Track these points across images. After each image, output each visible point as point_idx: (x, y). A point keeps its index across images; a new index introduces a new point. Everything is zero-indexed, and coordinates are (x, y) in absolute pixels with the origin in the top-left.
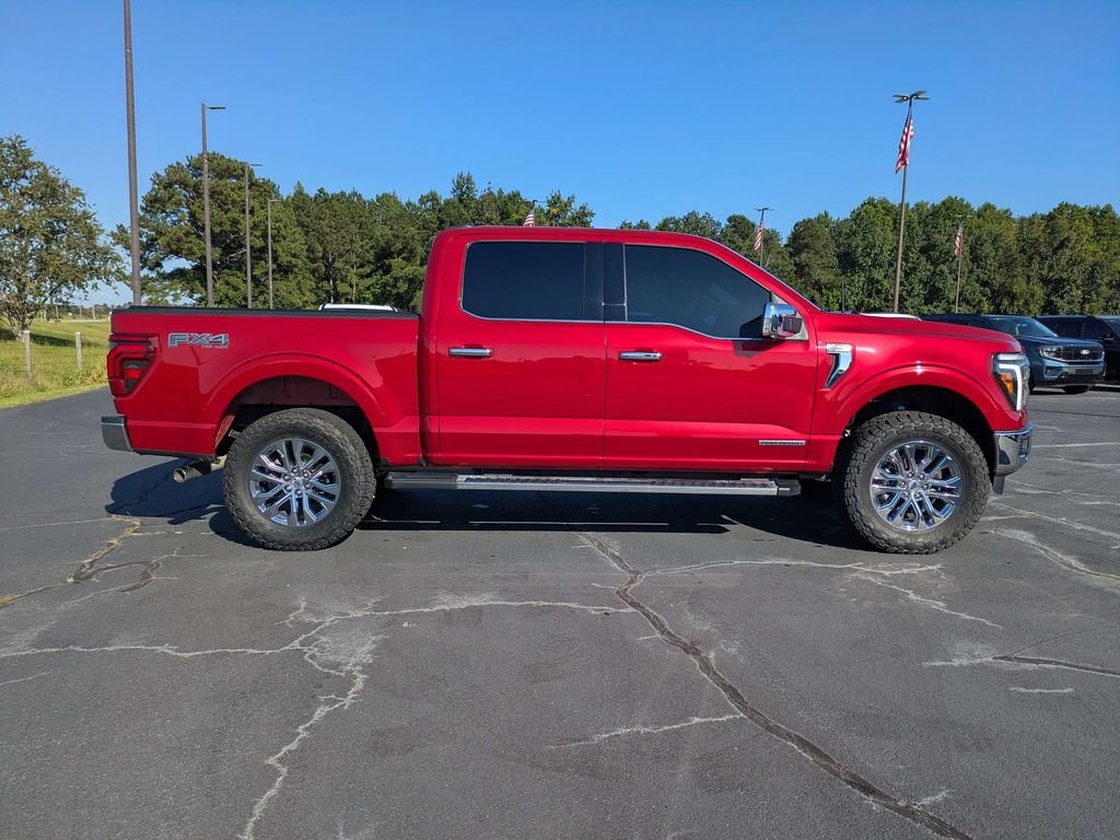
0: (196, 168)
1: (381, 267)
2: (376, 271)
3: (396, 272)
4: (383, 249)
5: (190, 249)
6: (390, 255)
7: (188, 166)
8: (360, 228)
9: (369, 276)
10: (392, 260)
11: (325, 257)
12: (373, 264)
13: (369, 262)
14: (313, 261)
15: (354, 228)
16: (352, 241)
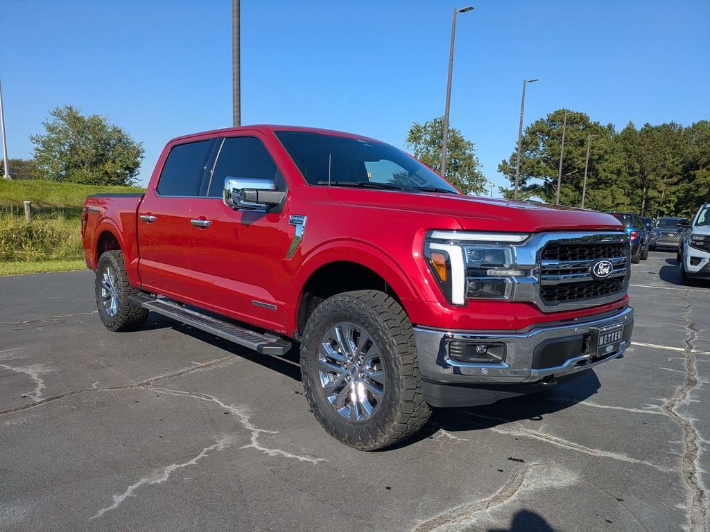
0: (552, 120)
1: (688, 177)
2: (684, 180)
3: (700, 180)
4: (691, 163)
5: (538, 172)
6: (697, 168)
7: (548, 120)
8: (674, 149)
9: (676, 184)
10: (696, 172)
11: (642, 172)
12: (680, 174)
13: (678, 174)
14: (631, 175)
15: (669, 150)
16: (665, 159)
